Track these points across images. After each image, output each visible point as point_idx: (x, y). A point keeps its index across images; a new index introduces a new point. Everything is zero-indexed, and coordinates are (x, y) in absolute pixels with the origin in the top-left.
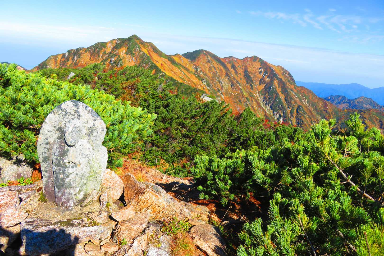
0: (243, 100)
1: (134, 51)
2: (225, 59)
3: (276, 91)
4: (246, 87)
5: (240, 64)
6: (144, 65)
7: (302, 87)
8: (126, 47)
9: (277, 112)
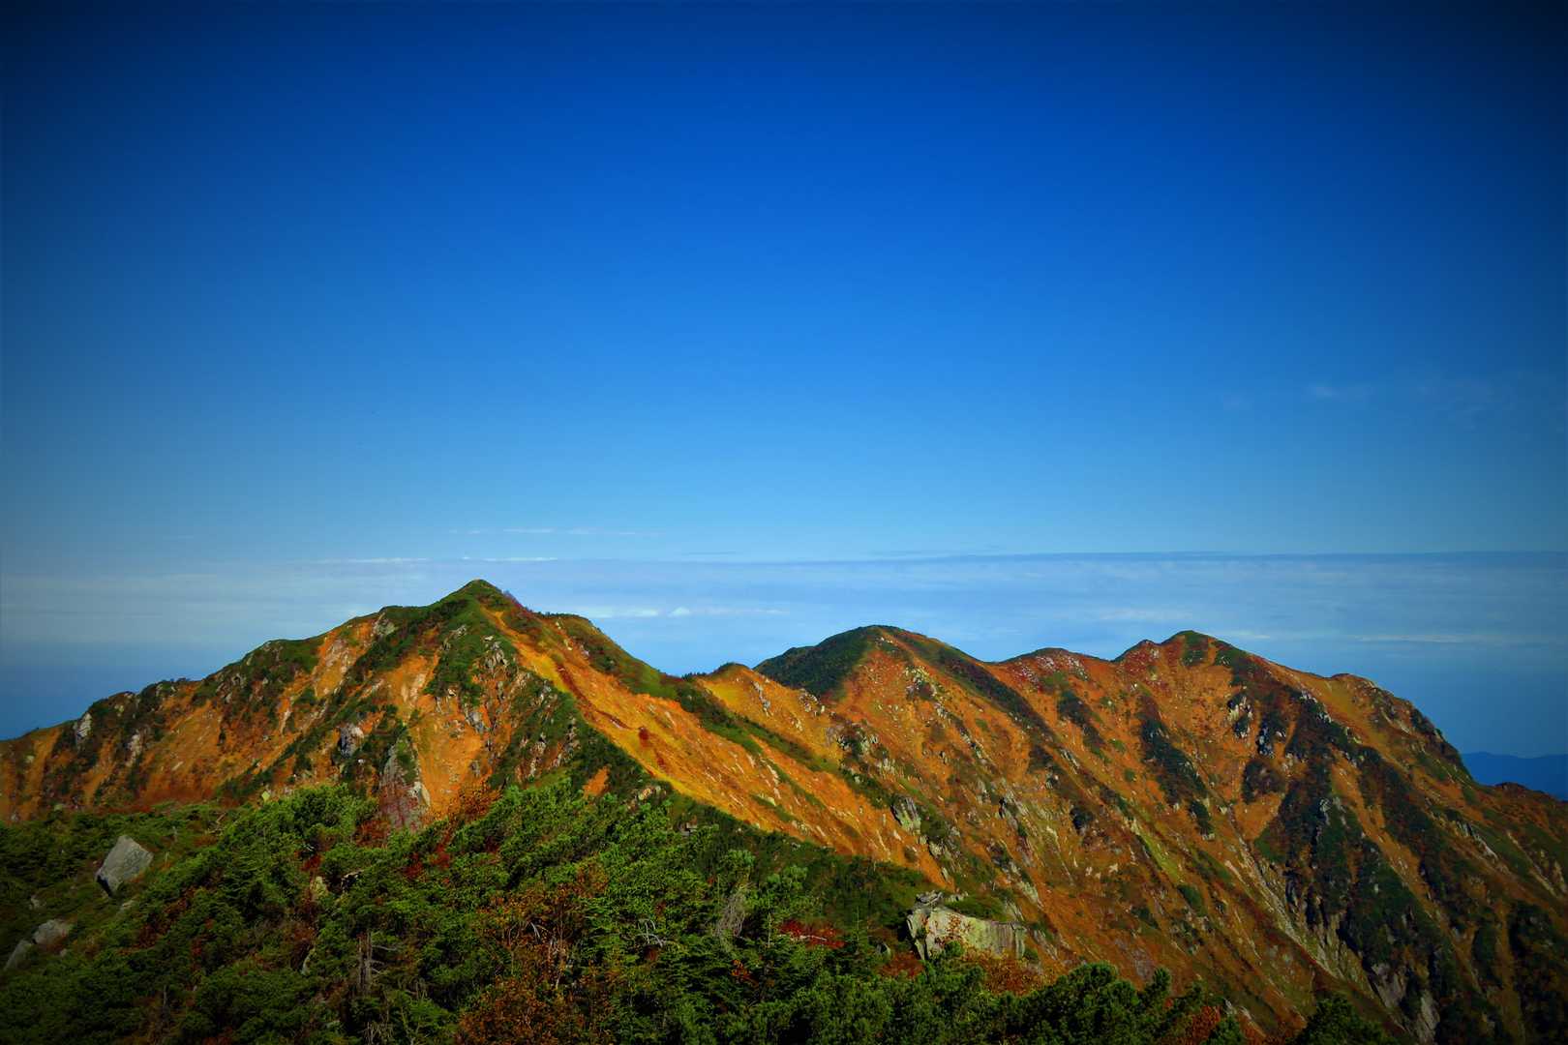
0: (1158, 903)
1: (477, 672)
2: (1018, 669)
3: (1360, 830)
4: (1166, 820)
5: (1111, 686)
6: (541, 747)
7: (1514, 790)
8: (428, 658)
9: (1387, 961)
